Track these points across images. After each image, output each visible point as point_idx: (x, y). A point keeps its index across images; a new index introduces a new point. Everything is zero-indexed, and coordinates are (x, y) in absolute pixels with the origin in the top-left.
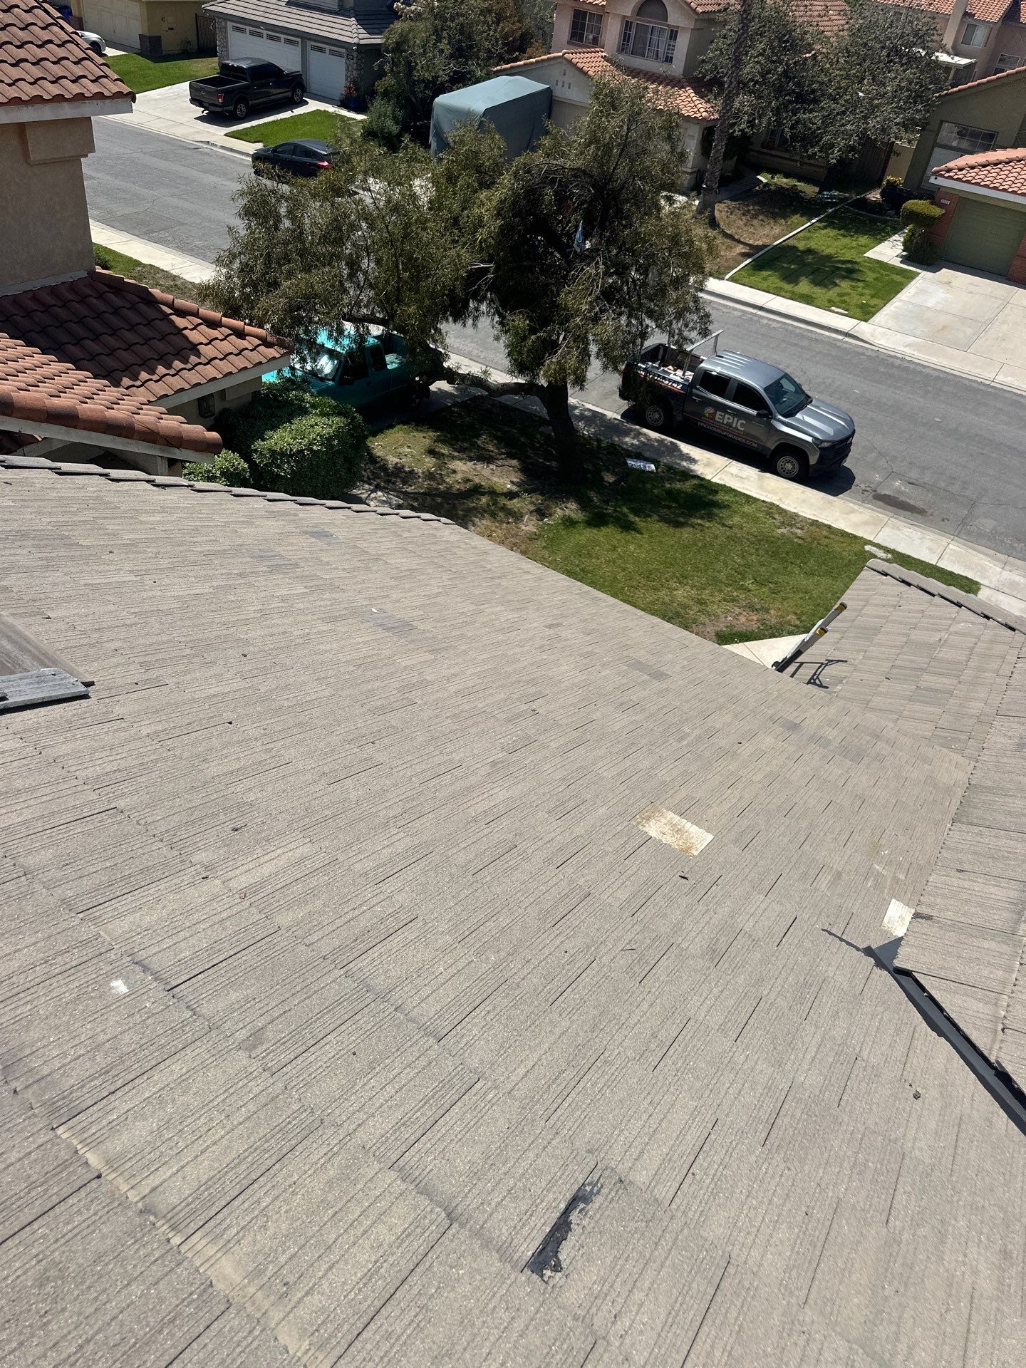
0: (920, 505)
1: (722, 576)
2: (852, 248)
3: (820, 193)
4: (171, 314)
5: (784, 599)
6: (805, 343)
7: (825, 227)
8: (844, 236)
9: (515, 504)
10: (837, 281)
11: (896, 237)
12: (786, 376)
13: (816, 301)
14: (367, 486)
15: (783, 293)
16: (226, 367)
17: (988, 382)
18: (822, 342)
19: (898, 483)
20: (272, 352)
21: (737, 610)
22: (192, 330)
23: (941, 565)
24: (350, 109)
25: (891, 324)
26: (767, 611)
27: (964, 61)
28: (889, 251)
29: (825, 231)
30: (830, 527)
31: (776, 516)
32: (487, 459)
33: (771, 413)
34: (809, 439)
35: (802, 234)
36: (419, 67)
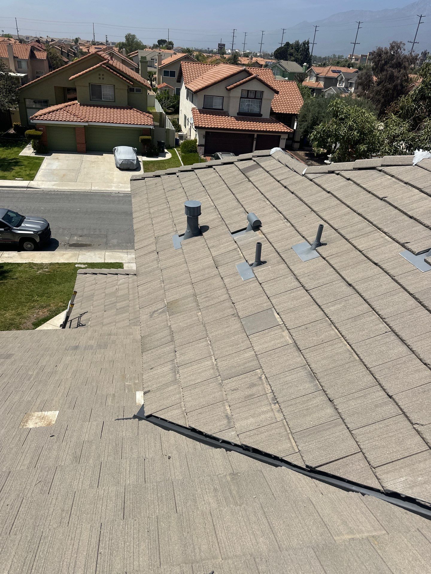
0: (88, 243)
1: (23, 300)
2: (13, 153)
5: (54, 298)
6: (11, 195)
8: (7, 149)
10: (13, 168)
11: (28, 145)
12: (9, 211)
13: (8, 178)
17: (90, 191)
18: (18, 193)
19: (76, 238)
21: (37, 311)
23: (106, 262)
25: (43, 179)
26: (49, 305)
27: (23, 75)
28: (28, 151)
30: (58, 263)
31: (34, 267)
33: (10, 227)
34: (32, 233)
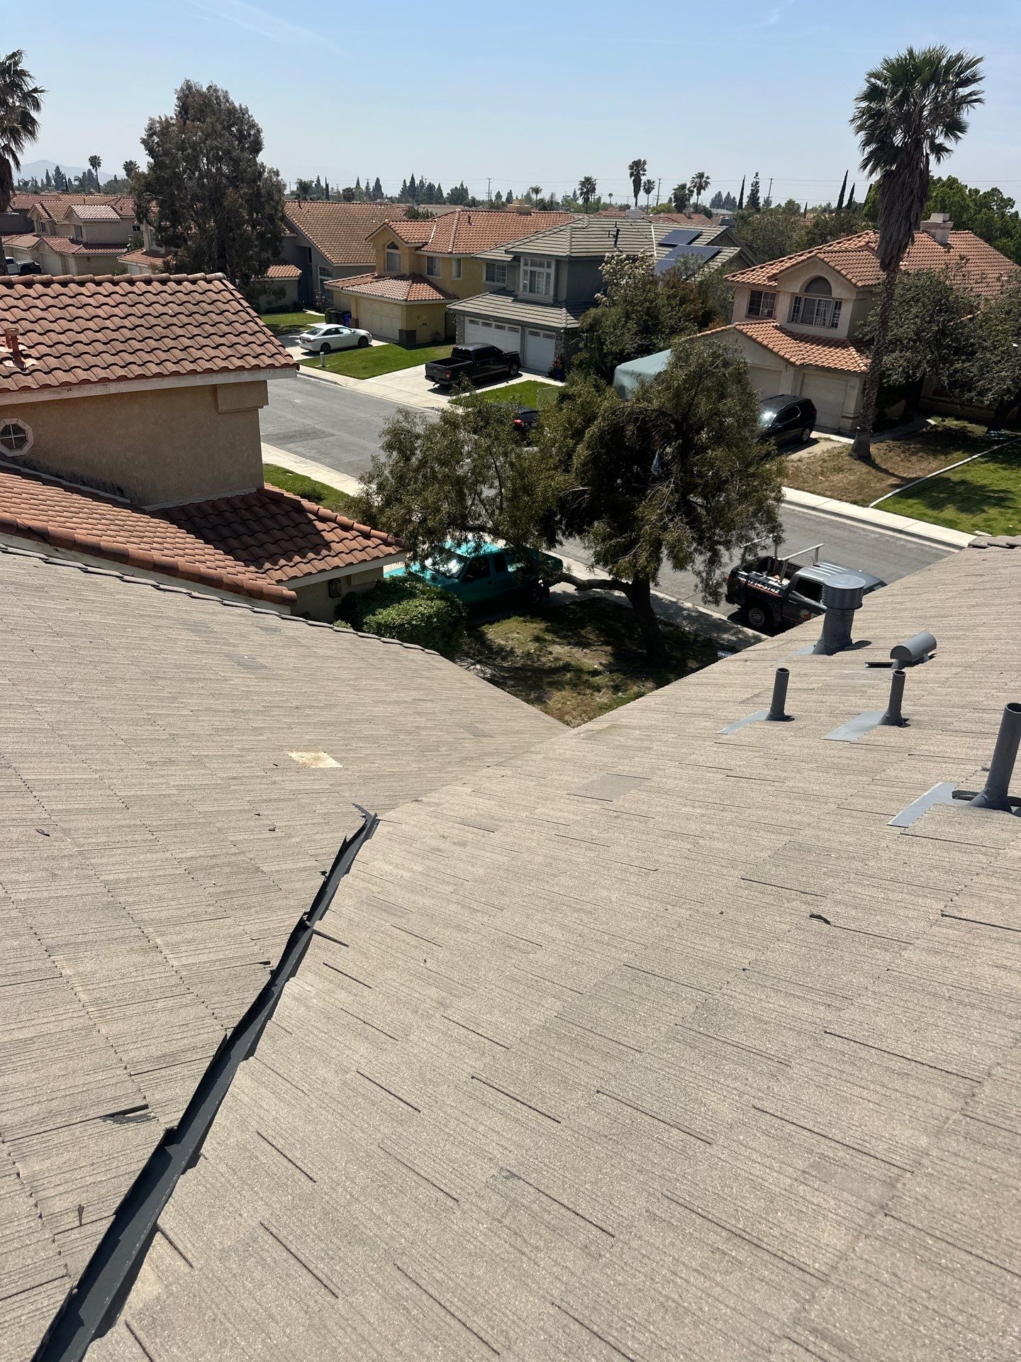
2: (1010, 479)
3: (987, 432)
4: (315, 520)
7: (987, 462)
8: (1005, 469)
9: (598, 680)
10: (986, 508)
13: (959, 526)
14: (470, 660)
15: (926, 519)
16: (349, 559)
20: (391, 550)
22: (329, 532)
24: (556, 379)
29: (986, 465)
32: (583, 644)
35: (960, 468)
36: (607, 343)
